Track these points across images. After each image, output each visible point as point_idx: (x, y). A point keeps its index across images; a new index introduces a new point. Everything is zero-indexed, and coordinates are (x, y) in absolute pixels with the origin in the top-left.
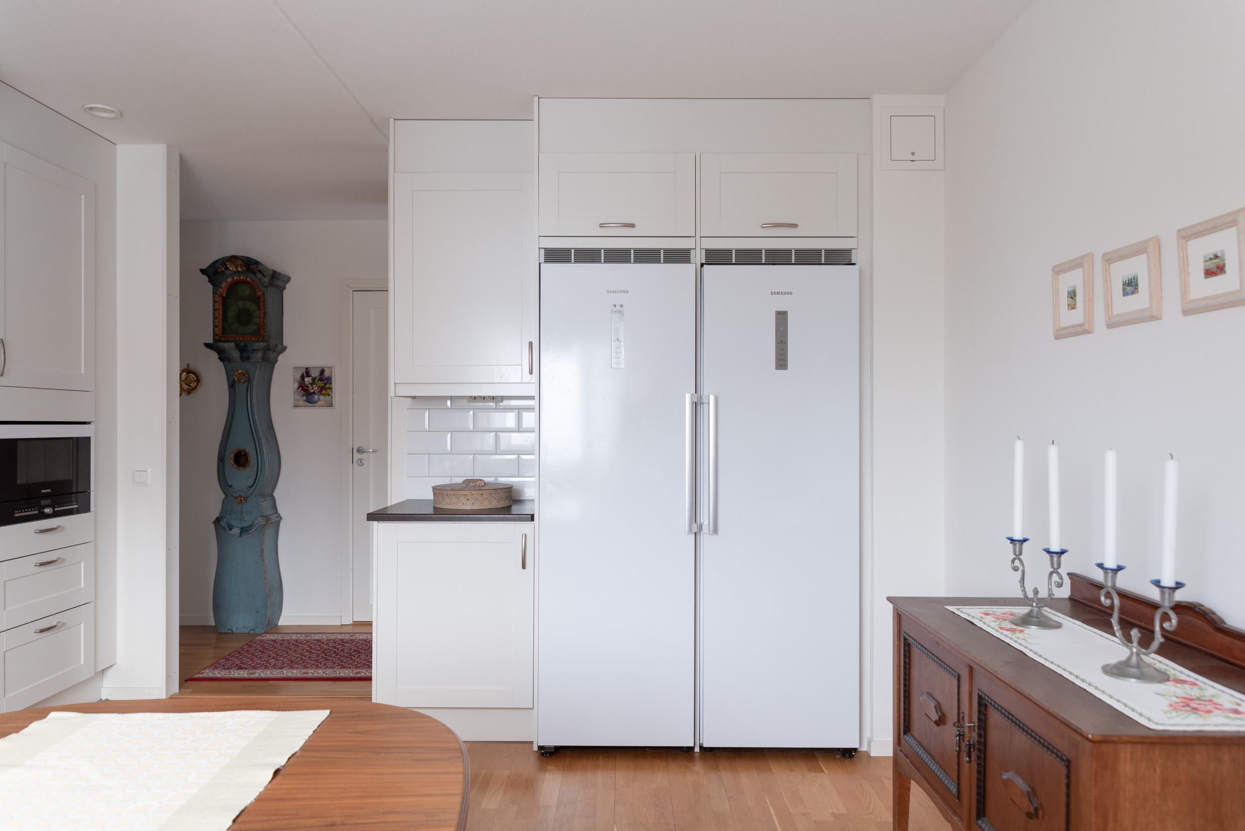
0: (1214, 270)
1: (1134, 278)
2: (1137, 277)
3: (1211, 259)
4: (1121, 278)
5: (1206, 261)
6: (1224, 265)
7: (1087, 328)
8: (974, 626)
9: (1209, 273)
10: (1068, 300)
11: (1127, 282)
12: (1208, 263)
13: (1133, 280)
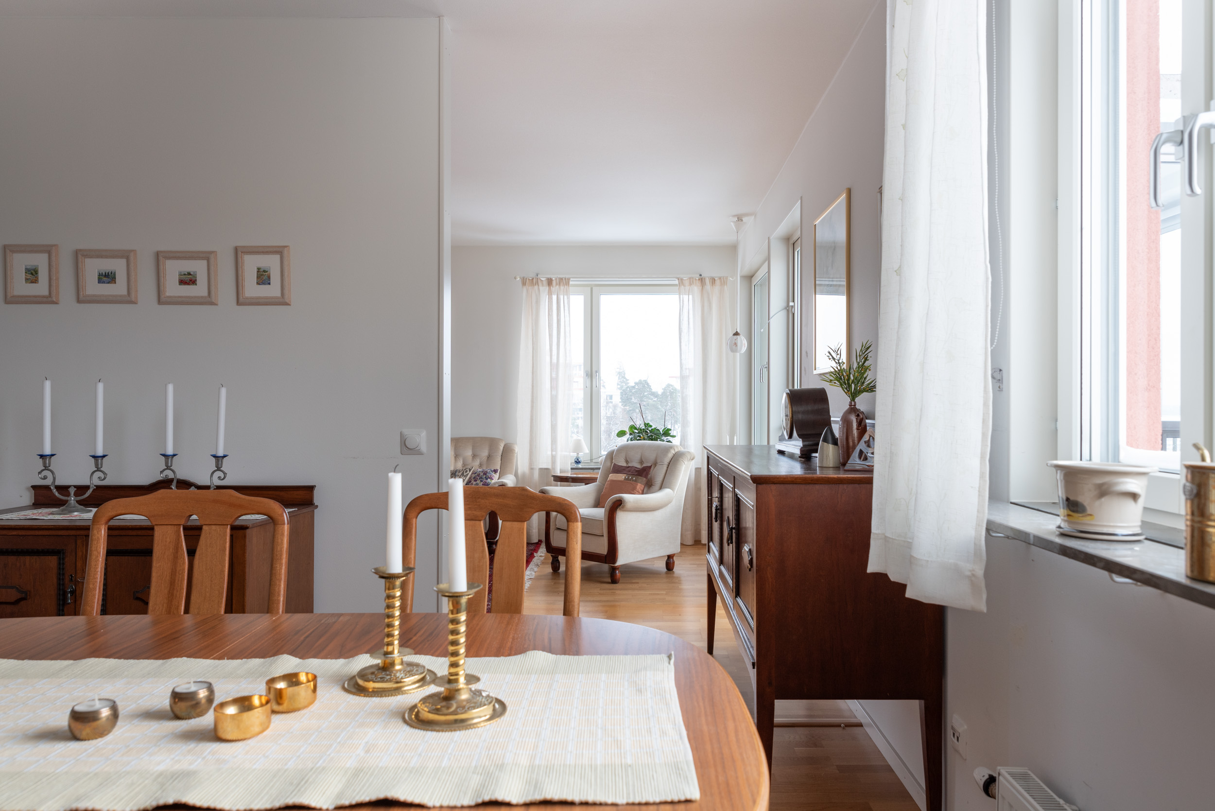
0: (187, 282)
1: (111, 273)
2: (115, 273)
3: (185, 274)
4: (97, 270)
5: (181, 275)
6: (196, 280)
7: (55, 300)
8: (38, 520)
9: (182, 282)
10: (26, 275)
11: (104, 274)
12: (182, 276)
13: (110, 274)
